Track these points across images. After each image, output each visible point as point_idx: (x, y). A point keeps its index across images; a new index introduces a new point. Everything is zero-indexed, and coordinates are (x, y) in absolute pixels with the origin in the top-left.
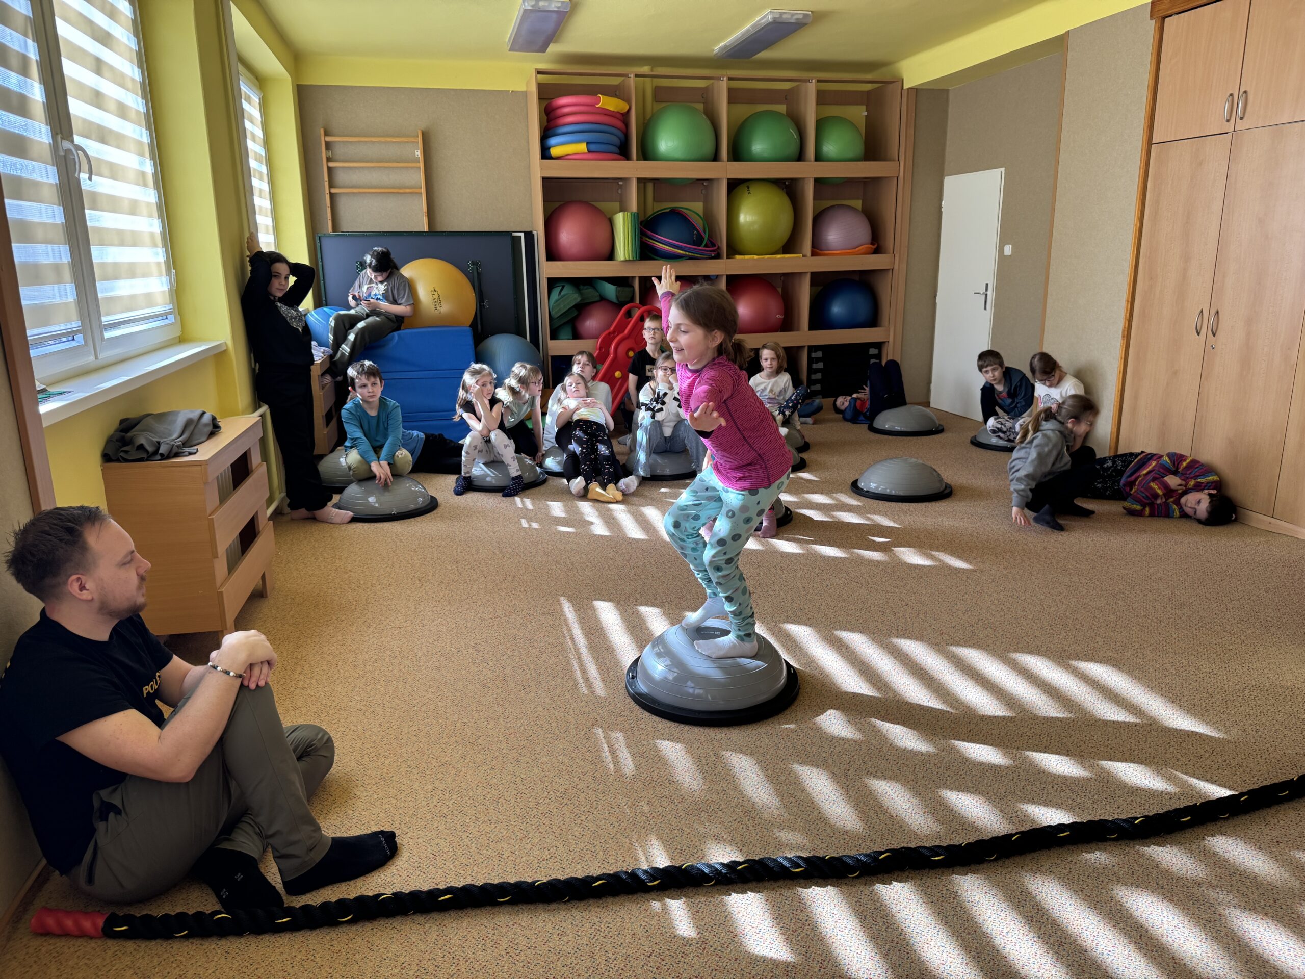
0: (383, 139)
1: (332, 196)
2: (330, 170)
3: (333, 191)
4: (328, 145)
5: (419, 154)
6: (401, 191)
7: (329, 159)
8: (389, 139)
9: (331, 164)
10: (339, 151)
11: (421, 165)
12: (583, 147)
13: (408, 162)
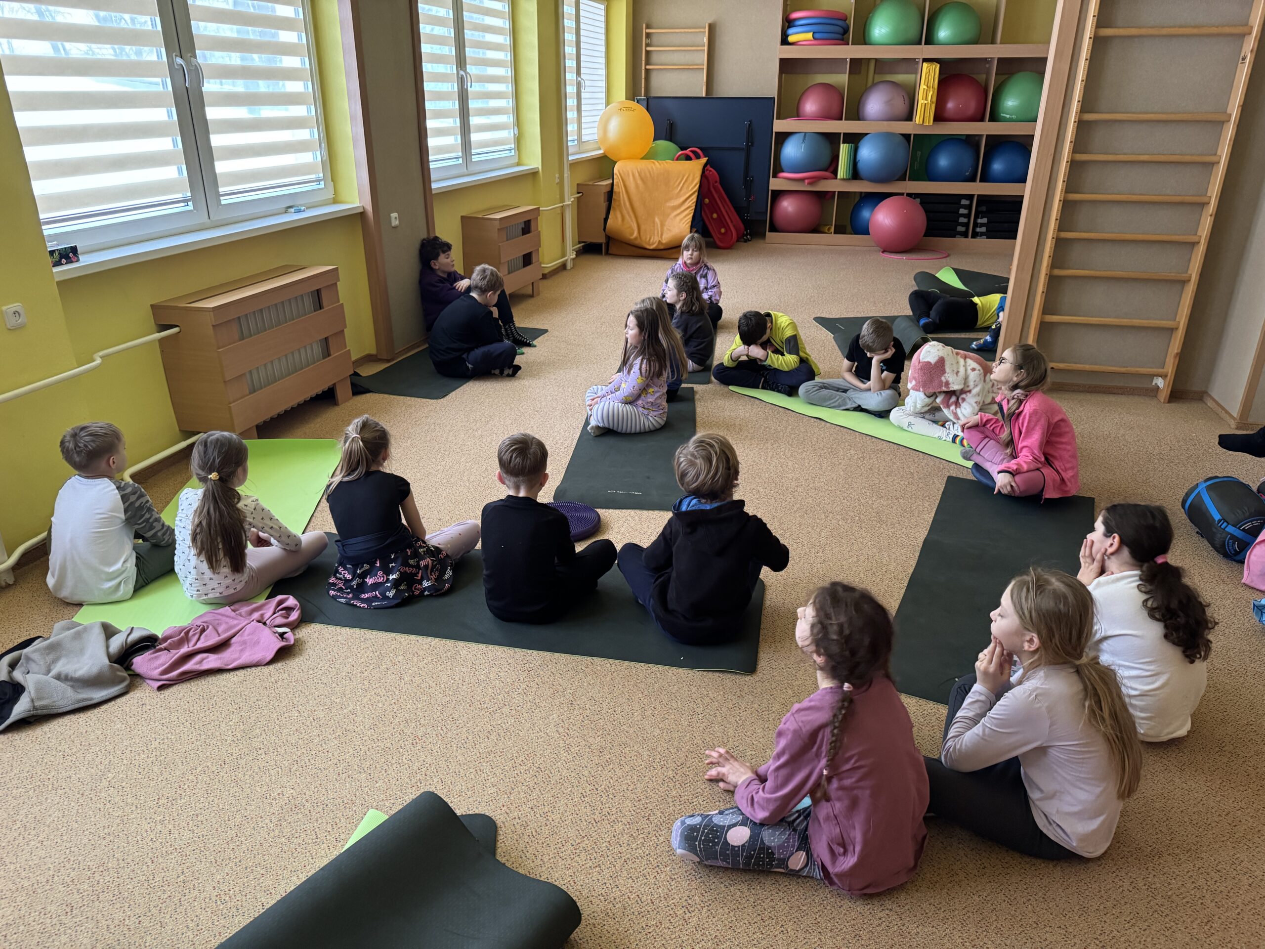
0: (682, 30)
1: (647, 71)
2: (648, 52)
3: (648, 67)
4: (648, 35)
5: (706, 40)
6: (691, 67)
7: (647, 45)
8: (686, 30)
9: (648, 49)
10: (655, 39)
11: (706, 48)
12: (809, 36)
13: (698, 46)
